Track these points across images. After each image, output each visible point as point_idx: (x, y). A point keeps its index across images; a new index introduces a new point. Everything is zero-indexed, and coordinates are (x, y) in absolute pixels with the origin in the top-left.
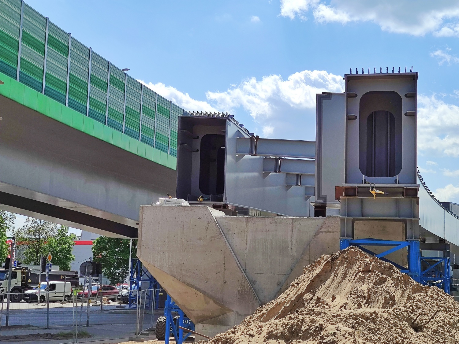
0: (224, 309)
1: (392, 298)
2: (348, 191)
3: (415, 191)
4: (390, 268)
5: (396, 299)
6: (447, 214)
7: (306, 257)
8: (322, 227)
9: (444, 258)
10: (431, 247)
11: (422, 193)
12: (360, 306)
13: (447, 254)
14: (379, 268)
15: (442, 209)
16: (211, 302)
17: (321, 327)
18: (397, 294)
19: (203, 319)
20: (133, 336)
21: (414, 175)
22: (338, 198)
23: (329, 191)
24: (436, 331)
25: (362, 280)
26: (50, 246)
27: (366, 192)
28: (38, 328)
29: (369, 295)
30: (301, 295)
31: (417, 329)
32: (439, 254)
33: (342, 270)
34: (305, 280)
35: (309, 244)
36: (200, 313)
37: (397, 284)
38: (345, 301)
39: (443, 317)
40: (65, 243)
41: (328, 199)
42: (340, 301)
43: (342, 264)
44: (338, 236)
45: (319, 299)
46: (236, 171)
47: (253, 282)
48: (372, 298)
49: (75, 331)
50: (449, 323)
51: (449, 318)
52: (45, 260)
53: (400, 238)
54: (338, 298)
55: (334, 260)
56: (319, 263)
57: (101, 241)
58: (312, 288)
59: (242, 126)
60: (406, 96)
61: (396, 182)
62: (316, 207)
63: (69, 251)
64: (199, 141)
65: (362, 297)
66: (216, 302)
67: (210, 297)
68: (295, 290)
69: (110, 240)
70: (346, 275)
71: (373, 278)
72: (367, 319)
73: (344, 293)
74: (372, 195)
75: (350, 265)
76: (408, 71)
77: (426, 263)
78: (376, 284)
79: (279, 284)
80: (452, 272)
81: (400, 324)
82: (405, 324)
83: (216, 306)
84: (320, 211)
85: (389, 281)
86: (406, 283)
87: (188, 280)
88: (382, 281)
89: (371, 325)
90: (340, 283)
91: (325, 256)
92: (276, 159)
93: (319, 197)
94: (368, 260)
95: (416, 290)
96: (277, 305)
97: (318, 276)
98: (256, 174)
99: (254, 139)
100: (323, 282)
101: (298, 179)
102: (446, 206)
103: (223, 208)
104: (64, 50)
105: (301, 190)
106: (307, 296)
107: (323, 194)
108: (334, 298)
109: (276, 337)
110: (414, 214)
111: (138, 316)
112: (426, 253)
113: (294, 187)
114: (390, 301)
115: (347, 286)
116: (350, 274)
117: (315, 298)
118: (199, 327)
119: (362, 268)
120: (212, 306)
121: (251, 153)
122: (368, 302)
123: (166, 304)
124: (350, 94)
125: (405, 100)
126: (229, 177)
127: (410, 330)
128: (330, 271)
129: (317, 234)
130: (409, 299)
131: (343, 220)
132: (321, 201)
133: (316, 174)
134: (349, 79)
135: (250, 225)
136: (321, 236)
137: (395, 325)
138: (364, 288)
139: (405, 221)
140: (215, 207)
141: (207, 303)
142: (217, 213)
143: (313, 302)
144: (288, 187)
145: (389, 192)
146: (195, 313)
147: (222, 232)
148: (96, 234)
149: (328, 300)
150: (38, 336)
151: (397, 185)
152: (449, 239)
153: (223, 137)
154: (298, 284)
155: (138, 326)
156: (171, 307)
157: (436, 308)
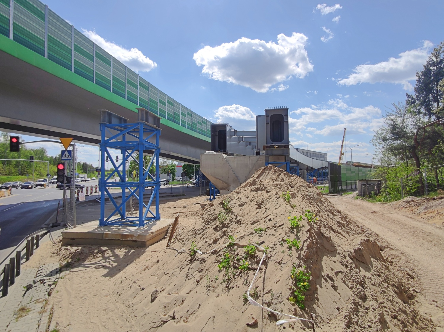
0: (229, 186)
1: (283, 179)
2: (267, 147)
3: (288, 146)
4: (282, 170)
5: (284, 180)
6: (298, 152)
7: (254, 168)
8: (259, 159)
9: (297, 166)
10: (293, 163)
11: (290, 146)
12: (273, 182)
13: (298, 165)
14: (279, 170)
15: (296, 151)
16: (225, 183)
17: (266, 188)
18: (285, 178)
19: (222, 189)
20: (199, 195)
21: (288, 141)
22: (264, 149)
23: (261, 147)
24: (297, 188)
25: (274, 174)
26: (169, 168)
27: (273, 147)
28: (168, 193)
29: (276, 179)
30: (255, 180)
31: (292, 187)
32: (295, 165)
33: (267, 172)
34: (256, 175)
35: (255, 164)
36: (221, 187)
37: (284, 175)
38: (268, 181)
39: (299, 184)
40: (173, 167)
41: (261, 150)
42: (267, 181)
43: (267, 170)
44: (264, 161)
45: (261, 181)
46: (230, 141)
47: (237, 177)
48: (277, 180)
49: (181, 194)
50: (301, 185)
51: (301, 184)
52: (168, 172)
53: (284, 161)
54: (266, 180)
55: (265, 169)
56: (260, 170)
57: (185, 166)
58: (258, 177)
59: (231, 127)
60: (285, 115)
61: (282, 143)
62: (257, 152)
63: (175, 169)
64: (218, 132)
65: (274, 179)
66: (226, 183)
67: (224, 182)
68: (253, 178)
69: (188, 165)
70: (269, 173)
71: (277, 174)
72: (278, 185)
73: (268, 178)
74: (275, 148)
75: (270, 170)
76: (285, 107)
77: (291, 169)
78: (278, 175)
79: (246, 177)
80: (299, 171)
81: (287, 186)
82: (289, 186)
83: (226, 185)
84: (258, 154)
85: (282, 174)
86: (287, 175)
87: (217, 177)
88: (280, 174)
89: (279, 187)
90: (267, 175)
91: (262, 168)
92: (243, 137)
93: (258, 149)
94: (275, 168)
95: (290, 176)
96: (247, 183)
97: (260, 174)
98: (236, 142)
99: (235, 131)
100: (262, 176)
101: (249, 144)
102: (297, 149)
103: (227, 154)
104: (172, 105)
105: (250, 147)
106: (257, 180)
107: (259, 148)
108: (265, 180)
109: (253, 191)
110: (288, 154)
111: (200, 189)
112: (291, 165)
113: (248, 146)
114: (283, 180)
115: (269, 176)
116: (270, 173)
117: (260, 180)
118: (221, 191)
119: (274, 171)
120: (225, 185)
121: (235, 136)
122: (276, 181)
123: (210, 185)
124: (267, 116)
125: (284, 117)
126: (228, 143)
127: (290, 188)
128: (264, 172)
129: (257, 161)
130: (289, 179)
131: (266, 156)
132: (258, 150)
133: (256, 141)
134: (266, 111)
135: (236, 159)
136: (259, 161)
137: (286, 186)
138: (274, 177)
139: (285, 156)
140: (224, 153)
141: (223, 184)
142: (225, 156)
143: (259, 181)
144: (246, 146)
145: (280, 147)
146: (219, 187)
147: (227, 162)
148: (183, 163)
149: (263, 181)
150: (169, 196)
151: (283, 144)
152: (298, 160)
153: (226, 130)
154: (253, 177)
155: (200, 192)
156: (211, 186)
157: (297, 182)
